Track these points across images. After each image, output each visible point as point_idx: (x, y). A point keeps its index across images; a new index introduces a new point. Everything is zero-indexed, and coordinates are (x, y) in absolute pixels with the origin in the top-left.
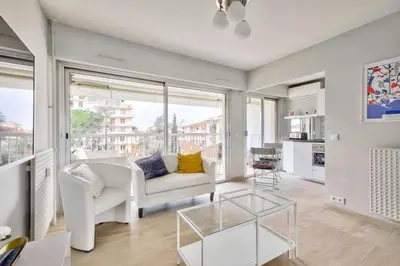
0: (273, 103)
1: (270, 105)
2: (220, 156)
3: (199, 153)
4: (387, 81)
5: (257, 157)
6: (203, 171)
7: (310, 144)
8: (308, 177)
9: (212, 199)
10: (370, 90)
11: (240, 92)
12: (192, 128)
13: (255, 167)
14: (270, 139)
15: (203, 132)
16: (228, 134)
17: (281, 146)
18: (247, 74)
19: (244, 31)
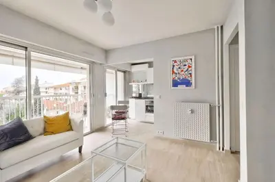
0: (123, 73)
1: (120, 75)
2: (85, 113)
3: (68, 114)
4: (179, 68)
5: (114, 112)
6: (71, 129)
7: (144, 100)
8: (144, 120)
9: (80, 151)
10: (173, 72)
11: (101, 64)
12: (55, 88)
13: (113, 119)
14: (121, 98)
15: (67, 91)
16: (92, 95)
17: (128, 102)
18: (107, 52)
19: (109, 19)
